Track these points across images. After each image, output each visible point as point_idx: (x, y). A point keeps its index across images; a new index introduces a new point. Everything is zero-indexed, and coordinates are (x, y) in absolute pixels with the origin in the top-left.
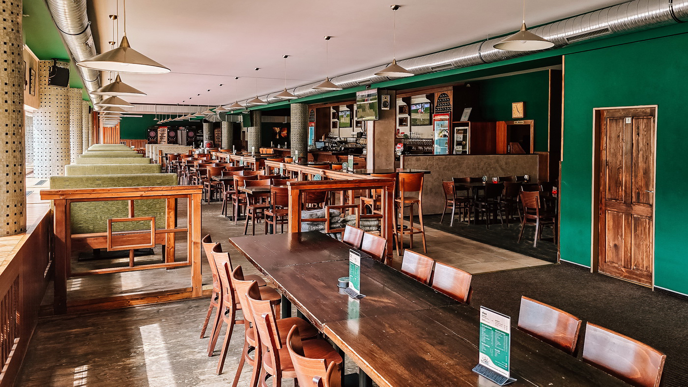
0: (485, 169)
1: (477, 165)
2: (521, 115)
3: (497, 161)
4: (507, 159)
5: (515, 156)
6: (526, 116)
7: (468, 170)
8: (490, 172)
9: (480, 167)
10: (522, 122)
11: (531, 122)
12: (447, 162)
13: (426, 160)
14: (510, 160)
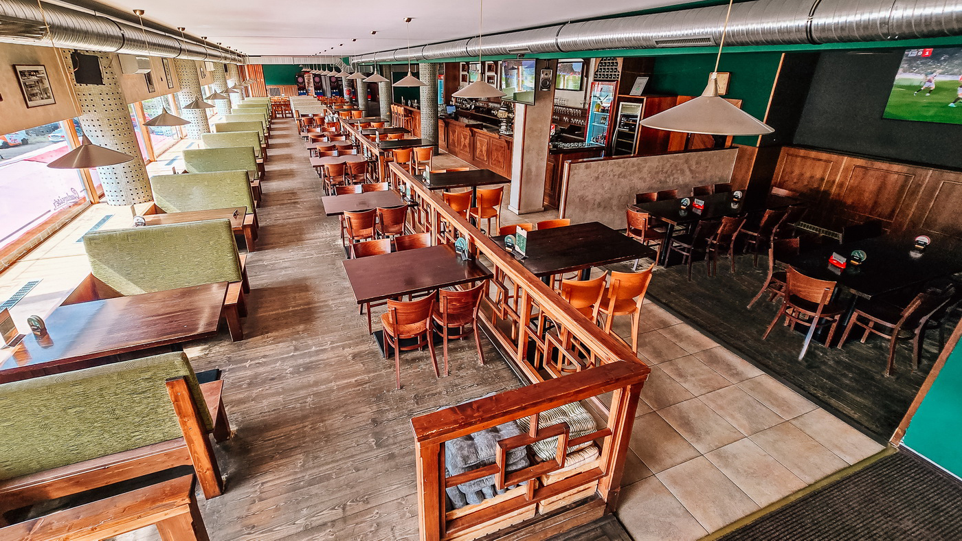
0: (670, 171)
2: (723, 91)
3: (687, 161)
5: (709, 152)
6: (730, 92)
7: (650, 175)
11: (737, 104)
12: (624, 167)
13: (598, 166)
14: (702, 158)
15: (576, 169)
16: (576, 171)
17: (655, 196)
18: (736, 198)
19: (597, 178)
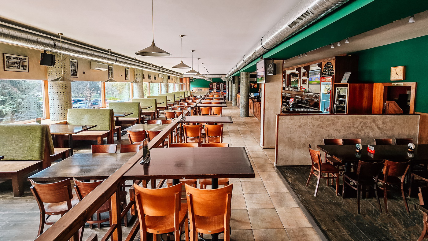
0: (360, 127)
1: (352, 124)
2: (401, 78)
3: (374, 121)
4: (386, 119)
5: (393, 116)
6: (406, 78)
7: (343, 128)
8: (366, 131)
9: (355, 126)
10: (402, 84)
11: (413, 85)
12: (321, 121)
13: (300, 118)
14: (388, 120)
15: (283, 119)
16: (283, 121)
17: (340, 142)
18: (410, 149)
19: (300, 126)
